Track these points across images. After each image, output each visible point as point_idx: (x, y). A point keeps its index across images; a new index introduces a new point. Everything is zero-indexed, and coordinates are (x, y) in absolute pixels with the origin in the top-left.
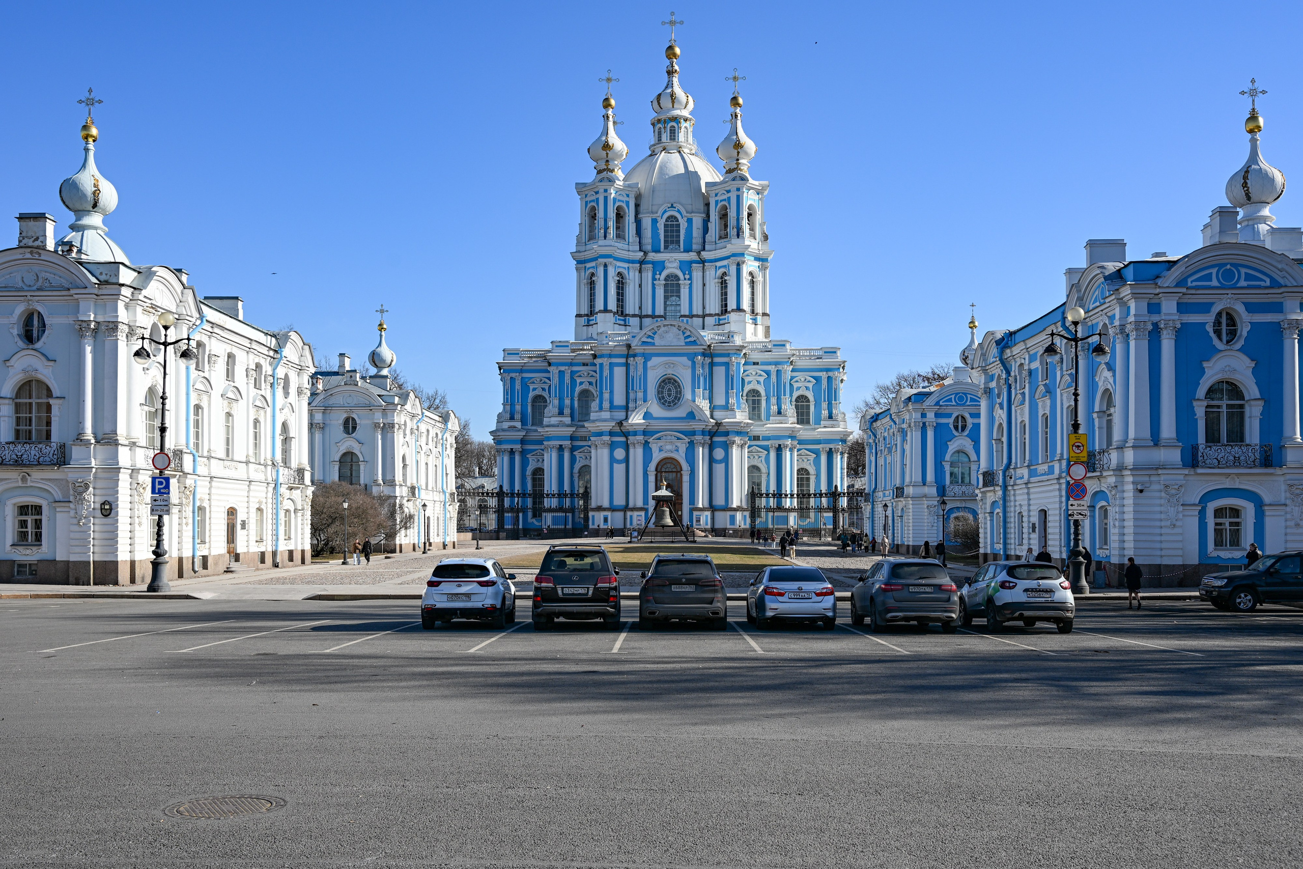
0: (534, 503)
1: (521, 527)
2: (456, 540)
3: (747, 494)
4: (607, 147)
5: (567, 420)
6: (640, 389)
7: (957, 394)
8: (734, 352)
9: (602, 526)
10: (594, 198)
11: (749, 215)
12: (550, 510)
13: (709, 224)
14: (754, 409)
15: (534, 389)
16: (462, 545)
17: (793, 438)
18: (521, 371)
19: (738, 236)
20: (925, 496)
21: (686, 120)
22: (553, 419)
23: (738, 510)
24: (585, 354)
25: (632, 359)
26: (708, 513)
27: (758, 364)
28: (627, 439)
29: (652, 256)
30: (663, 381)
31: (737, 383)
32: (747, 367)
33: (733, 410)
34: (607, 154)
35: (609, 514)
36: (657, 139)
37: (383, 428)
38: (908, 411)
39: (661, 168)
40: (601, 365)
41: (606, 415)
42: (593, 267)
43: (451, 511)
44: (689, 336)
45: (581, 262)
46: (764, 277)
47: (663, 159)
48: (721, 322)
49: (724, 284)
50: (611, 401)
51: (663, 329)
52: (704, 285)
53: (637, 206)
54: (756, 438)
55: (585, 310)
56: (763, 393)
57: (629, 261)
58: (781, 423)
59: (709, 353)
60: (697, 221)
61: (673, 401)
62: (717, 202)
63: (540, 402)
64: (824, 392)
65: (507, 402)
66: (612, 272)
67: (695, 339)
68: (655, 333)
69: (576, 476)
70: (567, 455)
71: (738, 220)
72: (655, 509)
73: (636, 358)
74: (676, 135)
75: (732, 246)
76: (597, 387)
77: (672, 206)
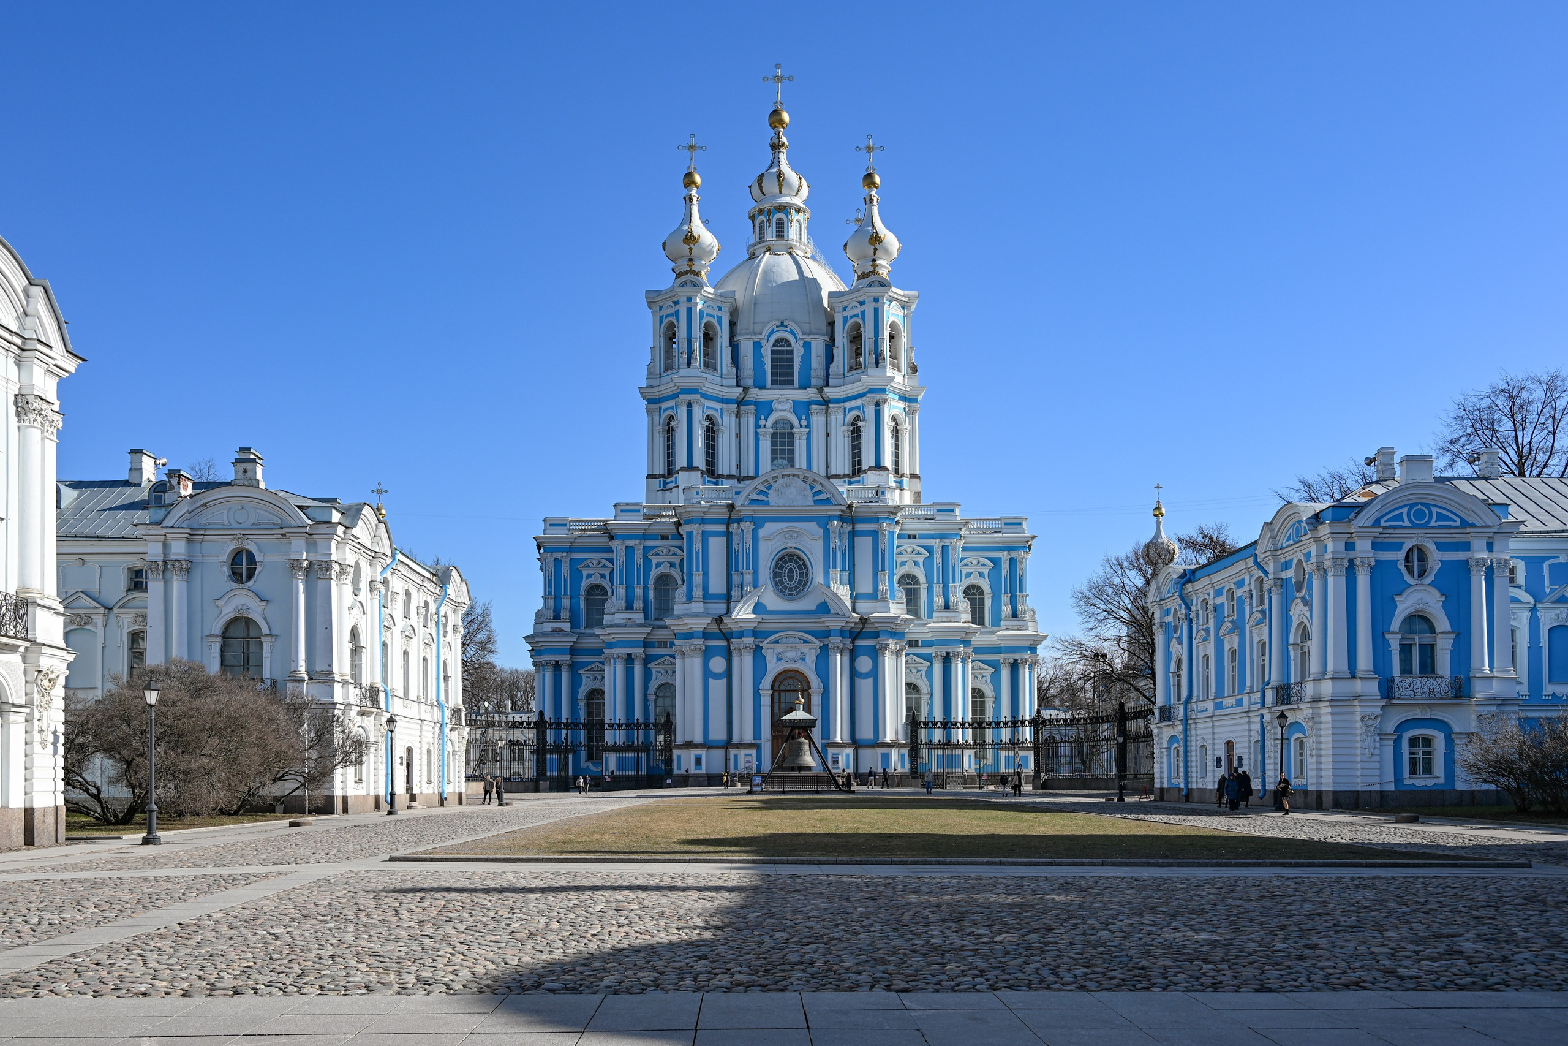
0: (590, 739)
1: (571, 774)
2: (463, 791)
3: (906, 723)
4: (690, 239)
5: (639, 617)
6: (748, 568)
7: (1412, 506)
8: (885, 515)
9: (693, 771)
10: (672, 310)
11: (892, 337)
12: (614, 748)
13: (834, 350)
14: (912, 600)
15: (589, 576)
16: (472, 799)
17: (966, 643)
18: (570, 550)
19: (877, 364)
20: (1356, 698)
21: (798, 211)
22: (617, 616)
23: (893, 746)
24: (664, 522)
25: (735, 525)
26: (850, 751)
27: (914, 537)
28: (729, 644)
29: (755, 394)
30: (782, 558)
31: (890, 560)
32: (902, 541)
33: (884, 600)
34: (691, 249)
35: (702, 753)
36: (758, 236)
37: (308, 571)
38: (1317, 539)
39: (765, 273)
40: (690, 534)
41: (697, 607)
42: (672, 408)
43: (456, 741)
44: (820, 492)
45: (653, 403)
46: (912, 423)
47: (767, 261)
49: (856, 433)
50: (705, 587)
51: (781, 481)
52: (828, 435)
53: (733, 324)
54: (913, 643)
55: (660, 469)
56: (922, 578)
57: (722, 401)
58: (950, 622)
59: (849, 516)
60: (818, 347)
61: (796, 587)
62: (845, 319)
63: (596, 594)
64: (1005, 579)
65: (550, 594)
66: (698, 414)
67: (829, 495)
68: (769, 487)
69: (652, 698)
70: (638, 669)
71: (877, 342)
73: (742, 524)
74: (785, 230)
75: (868, 380)
76: (682, 572)
77: (782, 325)
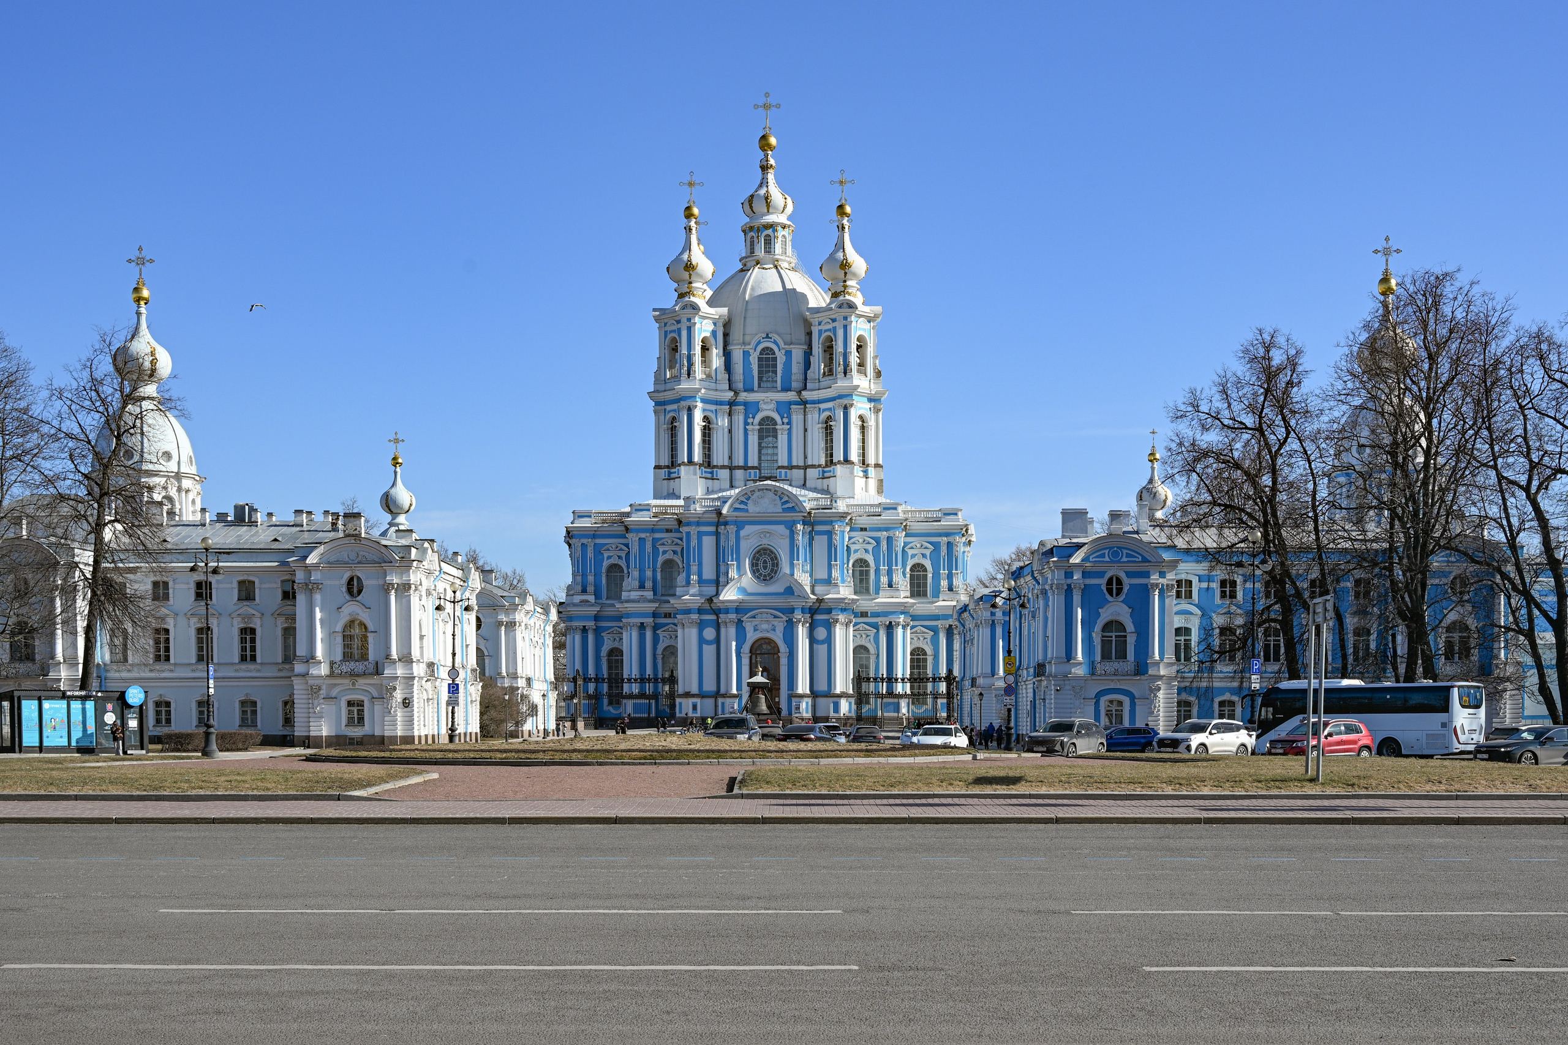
0: (611, 689)
3: (853, 679)
4: (689, 266)
5: (649, 594)
6: (732, 561)
8: (838, 518)
9: (690, 714)
10: (675, 328)
11: (859, 347)
12: (631, 697)
13: (811, 358)
14: (861, 581)
15: (609, 557)
17: (906, 613)
18: (594, 537)
19: (845, 373)
21: (783, 227)
22: (632, 593)
23: (842, 697)
24: (668, 519)
25: (723, 527)
26: (809, 700)
27: (865, 530)
28: (718, 618)
29: (743, 396)
30: (758, 552)
31: (841, 553)
32: (853, 534)
33: (836, 585)
34: (689, 274)
35: (698, 701)
36: (749, 249)
39: (754, 287)
40: (688, 533)
41: (694, 589)
42: (675, 411)
43: (551, 699)
44: (787, 502)
45: (660, 404)
46: (877, 421)
47: (756, 277)
48: (826, 475)
49: (828, 431)
50: (700, 575)
51: (757, 494)
52: (806, 430)
53: (726, 336)
54: (864, 614)
55: (665, 461)
56: (872, 563)
57: (717, 403)
58: (893, 597)
59: (809, 521)
60: (798, 354)
61: (769, 575)
62: (820, 332)
63: (616, 572)
64: (944, 559)
65: (578, 572)
66: (697, 416)
67: (793, 505)
68: (748, 499)
69: (659, 658)
70: (649, 634)
71: (846, 355)
72: (750, 696)
73: (728, 527)
74: (772, 246)
75: (841, 383)
76: (683, 557)
77: (767, 336)
